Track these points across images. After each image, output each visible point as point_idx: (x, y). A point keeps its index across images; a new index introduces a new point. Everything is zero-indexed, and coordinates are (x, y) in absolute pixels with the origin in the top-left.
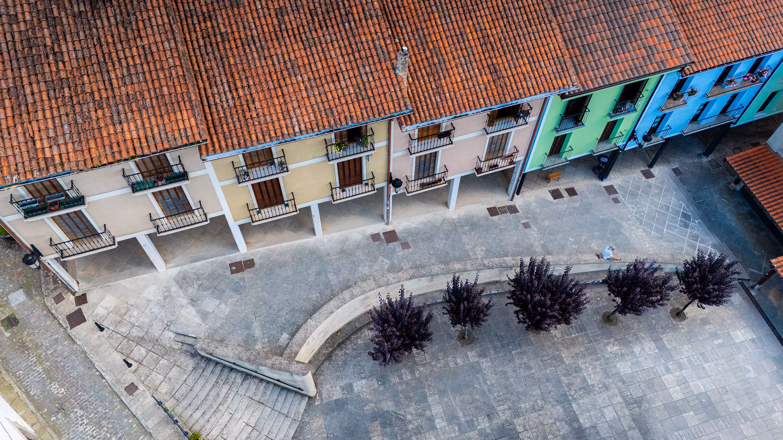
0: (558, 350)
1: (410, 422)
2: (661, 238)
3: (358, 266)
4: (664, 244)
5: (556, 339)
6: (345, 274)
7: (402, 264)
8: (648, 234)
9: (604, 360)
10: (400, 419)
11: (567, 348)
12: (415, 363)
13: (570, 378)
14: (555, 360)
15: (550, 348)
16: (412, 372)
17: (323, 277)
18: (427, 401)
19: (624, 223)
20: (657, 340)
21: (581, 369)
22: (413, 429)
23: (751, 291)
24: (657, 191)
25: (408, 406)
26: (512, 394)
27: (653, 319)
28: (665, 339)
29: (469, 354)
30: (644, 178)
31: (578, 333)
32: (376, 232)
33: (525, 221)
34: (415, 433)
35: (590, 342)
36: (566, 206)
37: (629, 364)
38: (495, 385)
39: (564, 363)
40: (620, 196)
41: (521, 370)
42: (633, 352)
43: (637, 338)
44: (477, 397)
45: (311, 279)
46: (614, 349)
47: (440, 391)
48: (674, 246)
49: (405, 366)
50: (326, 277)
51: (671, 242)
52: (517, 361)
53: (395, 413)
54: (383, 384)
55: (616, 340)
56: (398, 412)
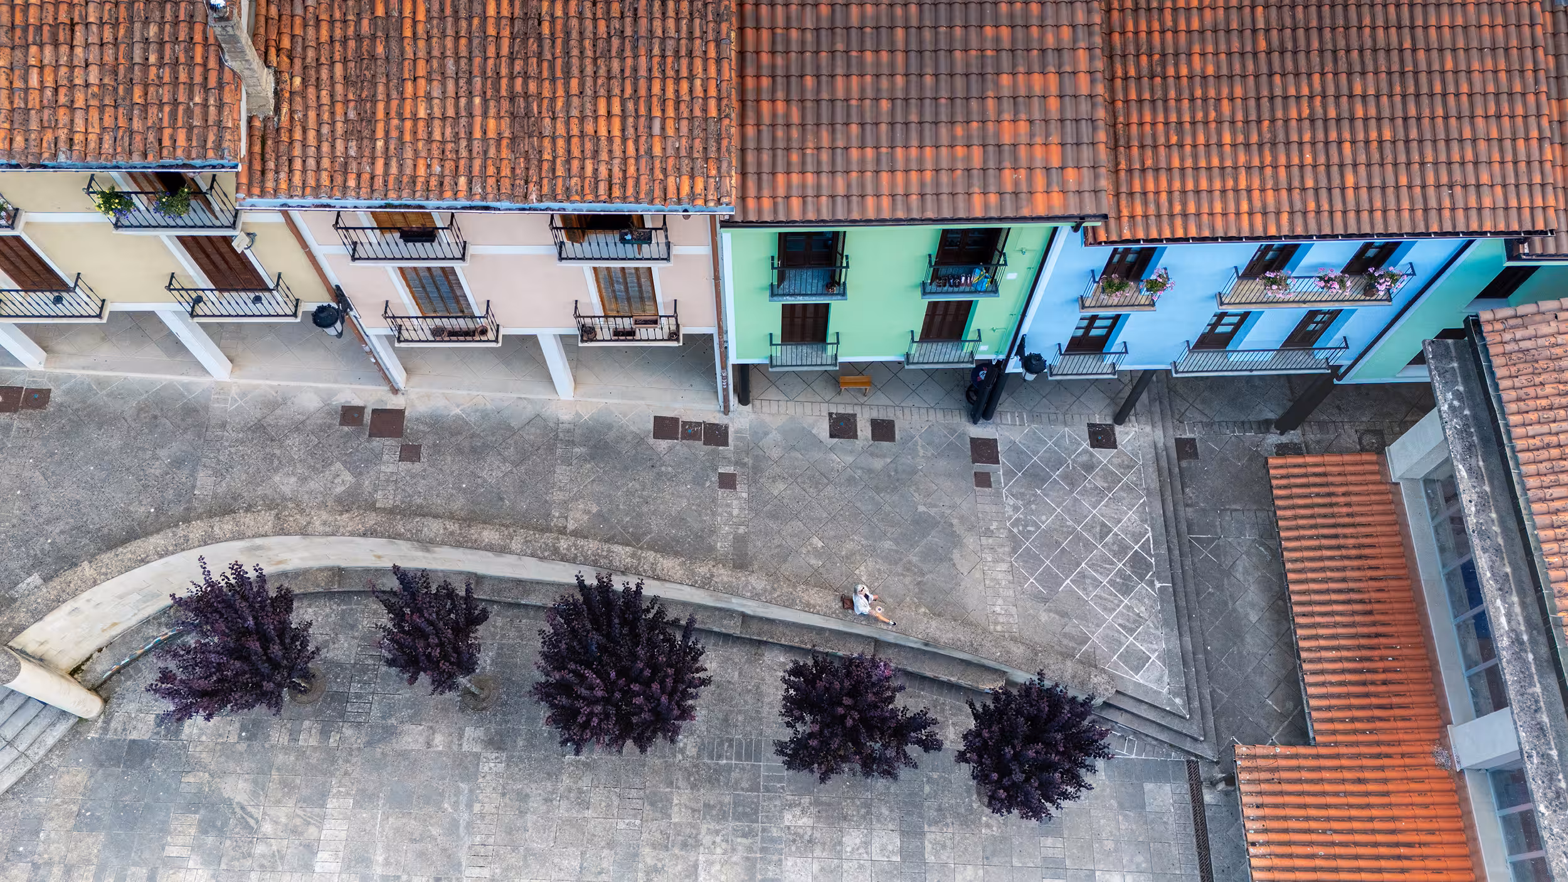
0: (670, 784)
1: (265, 838)
2: (1045, 600)
3: (276, 470)
4: (1044, 617)
5: (680, 757)
6: (237, 480)
7: (379, 495)
8: (1017, 580)
9: (763, 840)
10: (247, 826)
11: (694, 787)
12: (342, 715)
13: (663, 854)
14: (652, 804)
15: (654, 772)
16: (325, 734)
17: (182, 475)
18: (323, 806)
19: (970, 541)
20: (911, 832)
21: (698, 844)
22: (263, 856)
23: (1205, 791)
24: (1100, 484)
25: (278, 802)
26: (515, 849)
27: (930, 780)
28: (933, 834)
29: (469, 731)
30: (1086, 444)
31: (739, 757)
32: (357, 402)
33: (730, 470)
34: (262, 866)
35: (755, 788)
36: (850, 459)
37: (816, 867)
38: (488, 819)
39: (669, 817)
40: (998, 472)
41: (564, 804)
42: (840, 843)
43: (868, 813)
44: (435, 831)
45: (156, 470)
46: (800, 823)
47: (362, 791)
48: (1067, 630)
49: (317, 714)
50: (193, 474)
51: (1064, 614)
52: (566, 780)
53: (243, 808)
54: (248, 739)
55: (817, 803)
56: (250, 809)
